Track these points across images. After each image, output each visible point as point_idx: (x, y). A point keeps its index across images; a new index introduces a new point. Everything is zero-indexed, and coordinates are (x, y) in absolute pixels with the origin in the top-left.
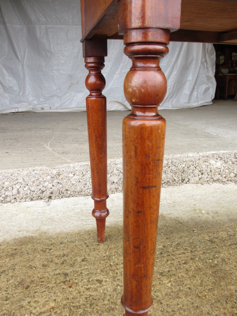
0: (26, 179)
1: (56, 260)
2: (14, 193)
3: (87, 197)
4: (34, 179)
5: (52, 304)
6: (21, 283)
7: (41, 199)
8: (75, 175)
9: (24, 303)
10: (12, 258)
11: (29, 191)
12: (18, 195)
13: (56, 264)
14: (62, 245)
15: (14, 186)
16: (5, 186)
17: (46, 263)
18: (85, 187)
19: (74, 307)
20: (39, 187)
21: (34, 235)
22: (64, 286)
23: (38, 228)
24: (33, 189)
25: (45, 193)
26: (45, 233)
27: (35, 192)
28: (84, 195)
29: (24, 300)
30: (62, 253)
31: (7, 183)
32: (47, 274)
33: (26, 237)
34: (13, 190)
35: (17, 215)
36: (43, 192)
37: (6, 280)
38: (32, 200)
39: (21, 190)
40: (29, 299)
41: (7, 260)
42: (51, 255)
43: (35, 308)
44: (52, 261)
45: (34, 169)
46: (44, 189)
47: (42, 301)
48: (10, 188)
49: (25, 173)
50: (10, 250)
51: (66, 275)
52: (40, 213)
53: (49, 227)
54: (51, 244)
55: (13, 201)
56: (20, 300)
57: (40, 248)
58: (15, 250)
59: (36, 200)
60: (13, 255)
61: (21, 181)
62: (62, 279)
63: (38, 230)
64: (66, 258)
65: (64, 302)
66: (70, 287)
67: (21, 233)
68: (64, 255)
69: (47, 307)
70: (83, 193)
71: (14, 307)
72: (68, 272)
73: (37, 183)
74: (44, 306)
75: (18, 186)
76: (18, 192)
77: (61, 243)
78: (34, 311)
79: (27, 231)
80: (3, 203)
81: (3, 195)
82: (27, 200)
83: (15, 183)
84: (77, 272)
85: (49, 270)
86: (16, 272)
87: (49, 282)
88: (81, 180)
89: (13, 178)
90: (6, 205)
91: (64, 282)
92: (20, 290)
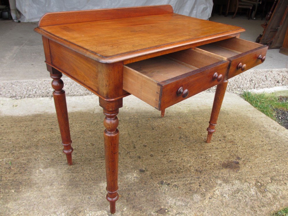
0: (40, 86)
1: (49, 124)
2: (34, 93)
3: (71, 97)
4: (44, 86)
5: (45, 137)
6: (34, 130)
7: (48, 97)
8: (67, 85)
9: (34, 136)
10: (31, 122)
11: (41, 92)
12: (36, 94)
13: (49, 125)
14: (53, 118)
15: (34, 90)
16: (29, 89)
17: (45, 124)
18: (70, 92)
19: (52, 138)
20: (47, 91)
21: (41, 113)
22: (50, 132)
23: (44, 111)
24: (43, 91)
25: (49, 94)
26: (47, 113)
27: (44, 93)
28: (70, 96)
29: (34, 135)
30: (52, 121)
31: (30, 88)
32: (44, 128)
33: (38, 114)
34: (33, 91)
35: (35, 104)
36: (48, 93)
37: (28, 129)
38: (43, 97)
39: (37, 91)
40: (36, 135)
41: (29, 122)
42: (47, 121)
43: (38, 138)
44: (47, 124)
45: (45, 80)
46: (49, 92)
47: (41, 136)
48: (32, 90)
49: (40, 82)
50: (30, 119)
51: (52, 128)
52: (46, 103)
53: (49, 110)
54: (49, 118)
55: (33, 97)
56: (33, 135)
57: (43, 119)
58: (33, 119)
59: (45, 97)
60: (31, 121)
61: (37, 87)
62: (50, 130)
63: (43, 111)
64: (53, 123)
65: (49, 137)
66: (52, 132)
67: (36, 112)
68: (53, 122)
69: (43, 138)
70: (69, 95)
71: (30, 137)
72: (53, 128)
73: (45, 88)
74: (41, 137)
75: (35, 90)
76: (36, 93)
77: (53, 117)
78: (38, 139)
79: (39, 112)
80: (29, 98)
81: (28, 94)
82: (40, 97)
83: (34, 88)
84: (56, 128)
85: (45, 126)
86: (32, 127)
87: (45, 131)
88: (69, 88)
89: (33, 85)
90: (30, 99)
91: (50, 131)
92: (33, 132)
